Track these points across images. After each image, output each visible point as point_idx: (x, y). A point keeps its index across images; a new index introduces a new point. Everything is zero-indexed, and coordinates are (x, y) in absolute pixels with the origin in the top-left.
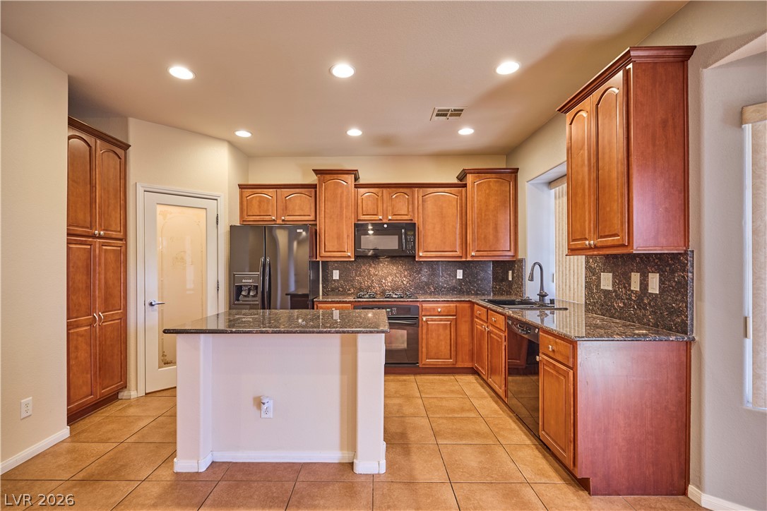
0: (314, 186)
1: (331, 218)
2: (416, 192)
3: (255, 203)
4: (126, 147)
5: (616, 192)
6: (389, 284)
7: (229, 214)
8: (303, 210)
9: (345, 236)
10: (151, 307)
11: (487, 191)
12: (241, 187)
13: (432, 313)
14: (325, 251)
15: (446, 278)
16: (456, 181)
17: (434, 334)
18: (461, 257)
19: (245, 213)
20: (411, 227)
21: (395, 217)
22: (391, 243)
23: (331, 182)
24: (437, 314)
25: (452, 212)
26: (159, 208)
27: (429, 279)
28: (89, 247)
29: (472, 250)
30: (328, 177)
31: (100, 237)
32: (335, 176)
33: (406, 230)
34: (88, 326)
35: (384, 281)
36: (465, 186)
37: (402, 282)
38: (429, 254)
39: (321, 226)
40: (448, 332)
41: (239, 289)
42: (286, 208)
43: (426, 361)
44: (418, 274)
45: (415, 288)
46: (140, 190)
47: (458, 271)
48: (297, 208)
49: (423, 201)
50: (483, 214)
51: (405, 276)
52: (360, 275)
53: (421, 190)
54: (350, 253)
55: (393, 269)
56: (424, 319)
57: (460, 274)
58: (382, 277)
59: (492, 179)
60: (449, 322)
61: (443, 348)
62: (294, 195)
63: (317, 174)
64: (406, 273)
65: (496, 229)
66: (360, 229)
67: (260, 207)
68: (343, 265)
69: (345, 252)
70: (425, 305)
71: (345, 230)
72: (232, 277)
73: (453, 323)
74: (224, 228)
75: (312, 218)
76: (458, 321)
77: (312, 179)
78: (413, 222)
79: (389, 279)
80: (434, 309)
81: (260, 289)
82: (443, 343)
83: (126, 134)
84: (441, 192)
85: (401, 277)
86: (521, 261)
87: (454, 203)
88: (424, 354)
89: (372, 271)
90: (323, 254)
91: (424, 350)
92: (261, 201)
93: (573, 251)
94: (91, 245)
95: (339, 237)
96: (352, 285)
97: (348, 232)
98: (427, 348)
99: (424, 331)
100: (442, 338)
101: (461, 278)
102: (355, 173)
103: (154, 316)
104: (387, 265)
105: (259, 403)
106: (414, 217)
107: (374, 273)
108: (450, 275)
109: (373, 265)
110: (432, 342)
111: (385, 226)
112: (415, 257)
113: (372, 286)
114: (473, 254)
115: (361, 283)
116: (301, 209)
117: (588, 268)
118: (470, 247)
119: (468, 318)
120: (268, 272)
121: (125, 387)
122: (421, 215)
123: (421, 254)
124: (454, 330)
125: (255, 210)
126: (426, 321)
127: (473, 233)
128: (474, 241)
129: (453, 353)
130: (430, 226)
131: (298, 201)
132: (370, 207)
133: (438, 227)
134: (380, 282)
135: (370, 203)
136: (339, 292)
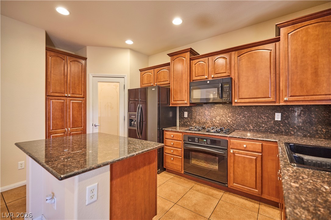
0: (168, 64)
1: (177, 80)
2: (233, 54)
3: (146, 78)
4: (85, 59)
6: (218, 122)
7: (130, 84)
8: (165, 79)
9: (184, 91)
10: (95, 127)
11: (304, 39)
12: (141, 71)
13: (239, 148)
14: (174, 101)
15: (264, 119)
17: (240, 165)
18: (275, 102)
19: (142, 83)
21: (216, 76)
23: (176, 59)
24: (243, 149)
25: (266, 64)
26: (99, 84)
27: (248, 120)
28: (63, 101)
29: (286, 96)
30: (175, 57)
31: (69, 97)
32: (179, 56)
34: (63, 133)
35: (214, 119)
36: (279, 39)
37: (227, 121)
38: (243, 100)
39: (172, 86)
40: (254, 165)
42: (157, 78)
43: (233, 185)
44: (239, 115)
45: (237, 126)
46: (90, 76)
47: (276, 114)
48: (162, 77)
49: (239, 60)
50: (299, 61)
51: (229, 117)
52: (199, 115)
53: (237, 52)
55: (221, 111)
56: (232, 151)
57: (278, 117)
58: (213, 117)
59: (311, 25)
60: (255, 158)
61: (249, 178)
62: (161, 71)
63: (170, 56)
64: (230, 115)
68: (189, 109)
69: (184, 101)
70: (233, 141)
71: (184, 87)
73: (259, 159)
75: (168, 82)
76: (264, 158)
77: (168, 60)
78: (230, 77)
79: (218, 118)
80: (240, 144)
81: (137, 121)
82: (249, 174)
84: (255, 51)
85: (226, 117)
87: (268, 57)
88: (232, 179)
89: (207, 113)
90: (172, 102)
91: (232, 175)
92: (148, 76)
94: (64, 100)
95: (181, 91)
96: (195, 121)
97: (186, 88)
98: (234, 174)
99: (232, 161)
100: (247, 169)
101: (280, 120)
102: (192, 52)
104: (217, 109)
106: (230, 73)
107: (208, 114)
108: (268, 117)
109: (207, 109)
110: (239, 171)
111: (208, 82)
112: (232, 103)
113: (206, 122)
115: (200, 120)
118: (283, 93)
120: (140, 112)
122: (236, 71)
123: (237, 101)
124: (259, 165)
125: (145, 81)
126: (234, 153)
127: (287, 80)
128: (287, 87)
129: (259, 185)
130: (243, 79)
131: (162, 74)
132: (200, 71)
133: (251, 79)
134: (212, 120)
135: (200, 68)
136: (188, 125)
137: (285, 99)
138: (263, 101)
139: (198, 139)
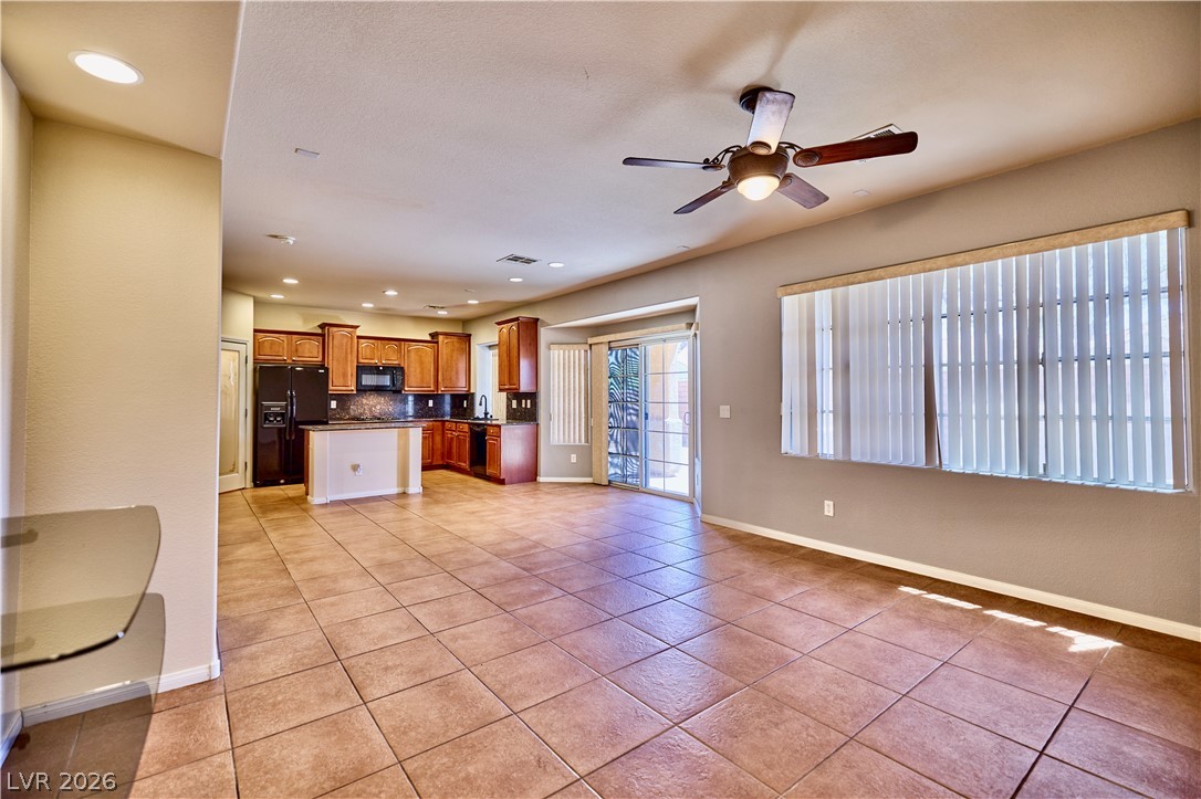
0: (322, 336)
1: (338, 360)
2: (403, 345)
3: (267, 345)
5: (515, 360)
6: (378, 411)
8: (314, 353)
9: (349, 374)
11: (453, 348)
12: (256, 331)
14: (332, 386)
15: (422, 406)
16: (429, 338)
18: (432, 391)
19: (257, 353)
20: (401, 369)
21: (388, 362)
22: (385, 381)
23: (339, 333)
25: (429, 360)
29: (441, 387)
30: (335, 330)
32: (339, 329)
33: (396, 371)
35: (373, 409)
36: (437, 343)
37: (388, 409)
38: (412, 389)
39: (329, 365)
41: (266, 416)
42: (296, 350)
47: (429, 401)
48: (307, 351)
49: (408, 352)
50: (449, 363)
51: (391, 405)
52: (354, 405)
53: (406, 343)
54: (352, 388)
57: (431, 403)
58: (372, 406)
59: (455, 339)
60: (428, 435)
62: (305, 341)
64: (392, 403)
65: (457, 373)
66: (362, 369)
67: (271, 348)
68: (342, 397)
69: (347, 387)
74: (250, 367)
75: (320, 359)
76: (434, 434)
78: (401, 366)
79: (378, 407)
81: (288, 416)
84: (420, 345)
85: (388, 405)
86: (473, 394)
87: (430, 354)
89: (364, 401)
92: (273, 343)
93: (501, 390)
95: (345, 375)
96: (348, 412)
97: (351, 370)
101: (431, 406)
104: (377, 397)
106: (402, 362)
107: (366, 403)
108: (424, 404)
109: (365, 397)
111: (381, 368)
112: (402, 391)
113: (364, 413)
114: (441, 389)
115: (355, 411)
116: (309, 352)
117: (508, 398)
118: (441, 384)
119: (440, 432)
120: (295, 401)
122: (406, 361)
123: (407, 389)
125: (267, 350)
128: (443, 380)
130: (412, 369)
131: (307, 346)
132: (368, 353)
133: (418, 371)
134: (370, 410)
135: (368, 351)
136: (335, 419)
138: (423, 390)
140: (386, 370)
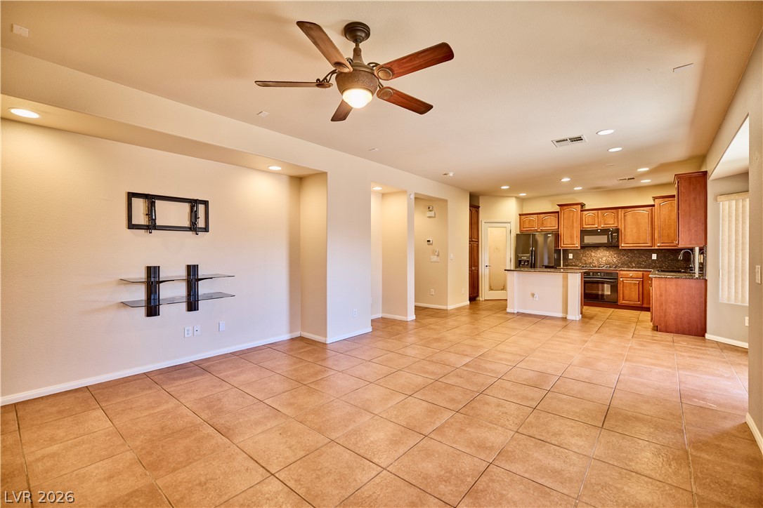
0: (558, 212)
1: (567, 228)
2: (620, 211)
3: (527, 222)
4: (478, 207)
6: (604, 262)
7: (515, 229)
9: (575, 236)
10: (487, 267)
12: (520, 215)
13: (627, 277)
14: (564, 244)
15: (644, 259)
17: (628, 288)
18: (652, 247)
19: (522, 227)
20: (617, 231)
21: (605, 226)
22: (603, 239)
23: (567, 210)
24: (630, 277)
25: (645, 221)
26: (489, 229)
27: (631, 259)
29: (659, 243)
30: (565, 207)
32: (570, 207)
33: (612, 232)
36: (654, 206)
37: (613, 261)
38: (628, 245)
39: (561, 231)
40: (637, 287)
41: (520, 261)
42: (543, 223)
43: (621, 302)
44: (624, 256)
45: (621, 264)
46: (483, 223)
47: (653, 255)
48: (548, 223)
49: (625, 216)
52: (585, 257)
53: (623, 210)
54: (578, 245)
55: (607, 253)
56: (621, 280)
57: (654, 257)
58: (599, 258)
59: (672, 201)
60: (638, 282)
61: (634, 296)
62: (547, 217)
63: (559, 206)
64: (615, 256)
66: (584, 233)
67: (529, 224)
68: (574, 251)
69: (575, 244)
70: (621, 272)
71: (575, 233)
72: (517, 256)
73: (641, 282)
74: (513, 235)
75: (557, 228)
76: (644, 281)
77: (557, 209)
78: (617, 228)
79: (604, 259)
80: (628, 274)
81: (530, 262)
82: (634, 293)
83: (479, 203)
84: (638, 211)
85: (612, 257)
87: (647, 216)
88: (621, 298)
89: (593, 254)
90: (562, 245)
91: (621, 296)
92: (530, 220)
95: (572, 237)
96: (580, 261)
97: (577, 233)
98: (623, 295)
99: (621, 286)
100: (633, 290)
102: (582, 205)
103: (487, 270)
104: (602, 251)
105: (533, 295)
106: (618, 225)
107: (594, 256)
108: (646, 257)
109: (593, 252)
110: (627, 292)
111: (599, 231)
112: (619, 247)
113: (593, 262)
114: (659, 245)
115: (586, 261)
116: (551, 224)
118: (657, 241)
119: (648, 280)
120: (534, 254)
121: (478, 296)
122: (623, 224)
123: (623, 245)
124: (641, 286)
125: (527, 225)
126: (623, 281)
127: (659, 233)
128: (660, 237)
129: (641, 299)
130: (628, 230)
131: (549, 220)
132: (590, 221)
133: (635, 230)
134: (598, 260)
135: (590, 219)
136: (572, 265)
137: (658, 245)
138: (643, 246)
139: (593, 273)
140: (604, 232)
